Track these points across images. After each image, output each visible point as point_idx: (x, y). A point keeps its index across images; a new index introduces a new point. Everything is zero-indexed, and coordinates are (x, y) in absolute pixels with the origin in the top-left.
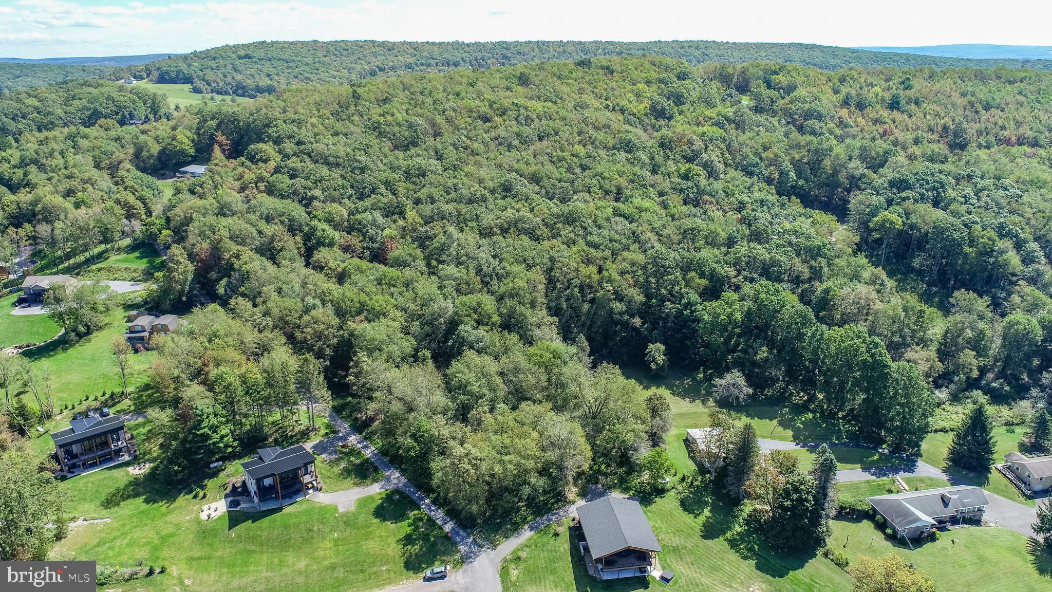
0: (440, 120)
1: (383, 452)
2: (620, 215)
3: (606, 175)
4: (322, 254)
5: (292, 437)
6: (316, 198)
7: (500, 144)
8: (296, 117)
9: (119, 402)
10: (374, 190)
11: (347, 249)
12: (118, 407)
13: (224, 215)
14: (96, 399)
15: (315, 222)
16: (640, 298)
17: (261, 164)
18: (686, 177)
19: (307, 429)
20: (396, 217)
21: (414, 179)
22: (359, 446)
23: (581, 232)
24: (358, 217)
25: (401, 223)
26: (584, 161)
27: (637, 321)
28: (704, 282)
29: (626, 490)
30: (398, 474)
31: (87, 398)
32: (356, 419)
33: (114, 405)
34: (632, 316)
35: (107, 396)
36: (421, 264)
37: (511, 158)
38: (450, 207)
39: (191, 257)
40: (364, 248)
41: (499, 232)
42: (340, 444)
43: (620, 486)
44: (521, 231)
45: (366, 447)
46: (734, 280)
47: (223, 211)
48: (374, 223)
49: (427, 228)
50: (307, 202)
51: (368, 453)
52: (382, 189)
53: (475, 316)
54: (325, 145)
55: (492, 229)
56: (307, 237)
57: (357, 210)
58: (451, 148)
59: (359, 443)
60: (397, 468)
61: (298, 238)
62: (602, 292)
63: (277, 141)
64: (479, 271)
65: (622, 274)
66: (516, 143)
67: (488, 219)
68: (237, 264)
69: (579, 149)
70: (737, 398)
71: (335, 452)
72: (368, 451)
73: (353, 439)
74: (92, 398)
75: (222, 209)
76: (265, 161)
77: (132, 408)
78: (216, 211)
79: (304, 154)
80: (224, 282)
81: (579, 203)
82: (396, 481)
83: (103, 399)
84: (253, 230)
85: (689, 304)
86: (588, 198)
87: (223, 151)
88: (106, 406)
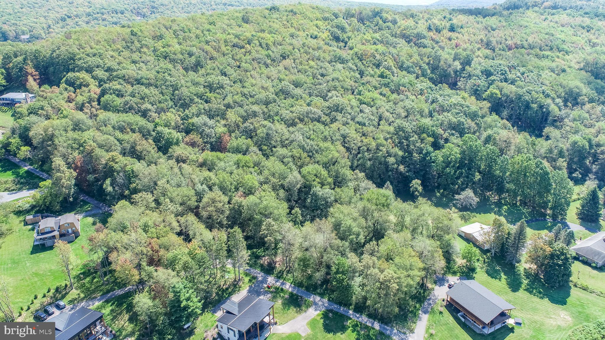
0: (208, 48)
1: (299, 285)
2: (363, 103)
3: (341, 78)
4: (178, 151)
5: (227, 289)
6: (150, 110)
7: (259, 63)
8: (94, 51)
9: (67, 294)
10: (192, 100)
11: (193, 144)
12: (69, 297)
13: (80, 129)
14: (44, 296)
15: (159, 128)
16: (401, 153)
17: (83, 88)
18: (382, 76)
19: (235, 281)
20: (219, 118)
21: (218, 91)
22: (278, 284)
23: (349, 117)
24: (190, 121)
25: (223, 122)
26: (320, 71)
27: (402, 168)
28: (431, 139)
29: (454, 273)
30: (318, 298)
31: (36, 298)
32: (262, 266)
33: (63, 297)
34: (399, 165)
35: (52, 291)
36: (255, 149)
37: (273, 71)
38: (255, 108)
39: (69, 165)
40: (205, 143)
41: (298, 121)
42: (265, 286)
43: (450, 272)
44: (313, 120)
45: (283, 284)
46: (444, 136)
47: (77, 127)
48: (205, 124)
49: (247, 124)
50: (144, 114)
51: (288, 287)
52: (196, 100)
53: (318, 180)
54: (131, 71)
55: (294, 120)
56: (157, 140)
57: (187, 116)
58: (228, 67)
59: (277, 282)
60: (315, 294)
61: (151, 141)
62: (381, 153)
63: (89, 70)
64: (303, 148)
65: (386, 139)
66: (269, 61)
67: (286, 114)
68: (116, 167)
69: (312, 63)
70: (471, 205)
71: (266, 293)
72: (287, 287)
73: (271, 280)
74: (40, 296)
75: (77, 125)
76: (87, 85)
77: (82, 295)
78: (71, 127)
79: (119, 78)
80: (108, 181)
81: (336, 98)
82: (320, 303)
83: (51, 294)
84: (112, 138)
85: (428, 153)
86: (338, 95)
87: (35, 80)
88: (57, 300)
